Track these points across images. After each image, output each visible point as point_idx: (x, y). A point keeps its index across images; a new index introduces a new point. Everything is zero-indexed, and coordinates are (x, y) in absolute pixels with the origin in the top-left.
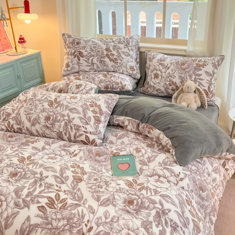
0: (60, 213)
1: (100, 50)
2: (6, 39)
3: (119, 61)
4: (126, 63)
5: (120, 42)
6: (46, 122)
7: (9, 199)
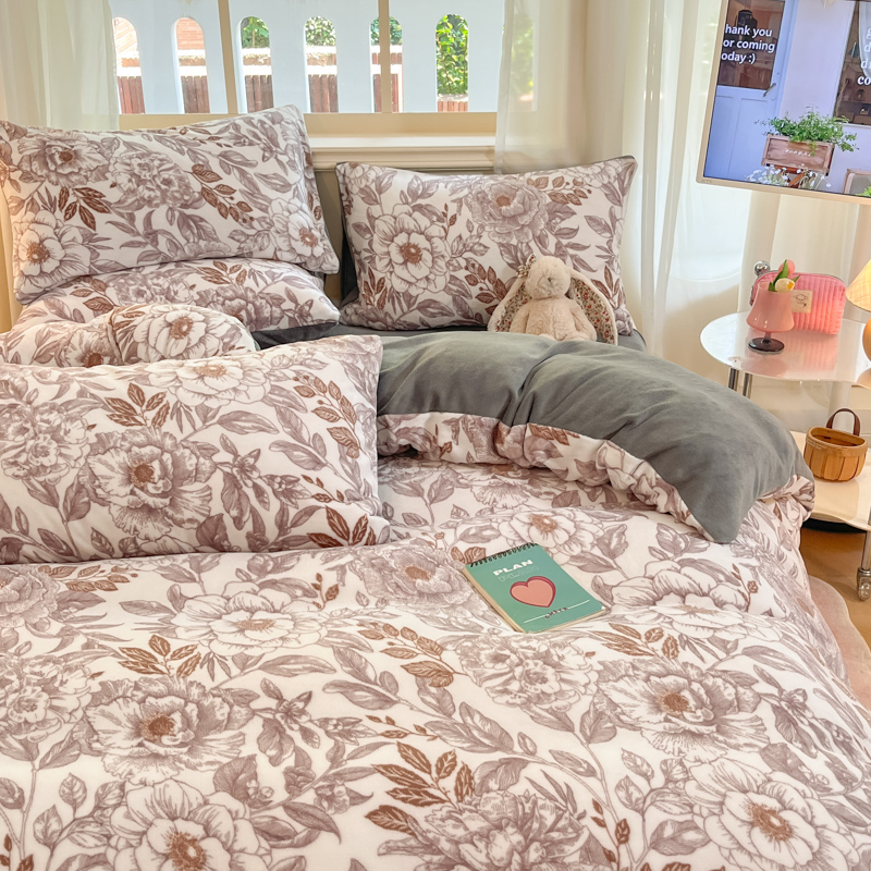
0: (471, 811)
1: (172, 178)
3: (256, 213)
4: (285, 219)
5: (239, 140)
6: (138, 491)
7: (223, 824)
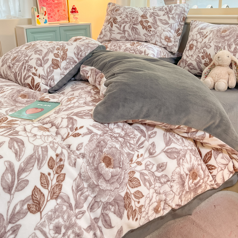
1: (135, 17)
2: (64, 11)
3: (152, 29)
4: (161, 32)
5: (161, 10)
